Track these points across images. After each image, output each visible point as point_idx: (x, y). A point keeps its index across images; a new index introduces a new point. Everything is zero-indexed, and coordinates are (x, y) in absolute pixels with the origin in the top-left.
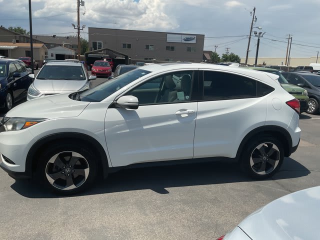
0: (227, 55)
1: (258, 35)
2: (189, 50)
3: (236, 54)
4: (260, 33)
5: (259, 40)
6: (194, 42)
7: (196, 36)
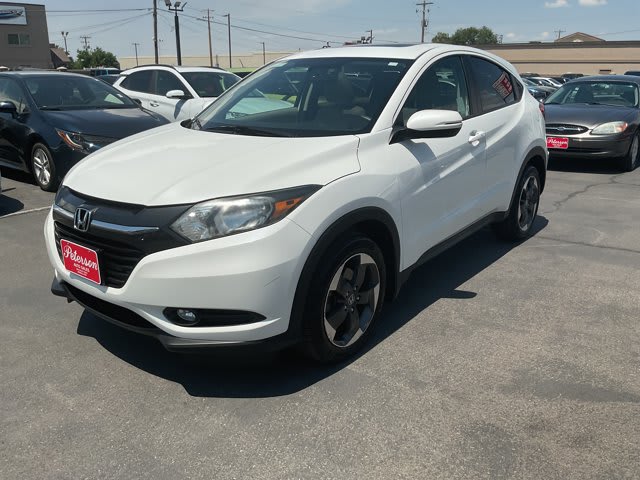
0: (86, 53)
1: (172, 7)
2: (13, 39)
3: (106, 50)
4: (177, 5)
5: (176, 18)
6: (21, 20)
7: (23, 8)
